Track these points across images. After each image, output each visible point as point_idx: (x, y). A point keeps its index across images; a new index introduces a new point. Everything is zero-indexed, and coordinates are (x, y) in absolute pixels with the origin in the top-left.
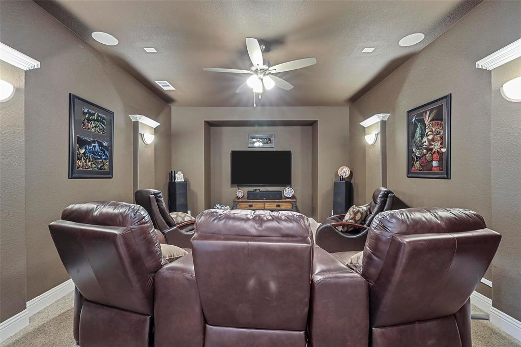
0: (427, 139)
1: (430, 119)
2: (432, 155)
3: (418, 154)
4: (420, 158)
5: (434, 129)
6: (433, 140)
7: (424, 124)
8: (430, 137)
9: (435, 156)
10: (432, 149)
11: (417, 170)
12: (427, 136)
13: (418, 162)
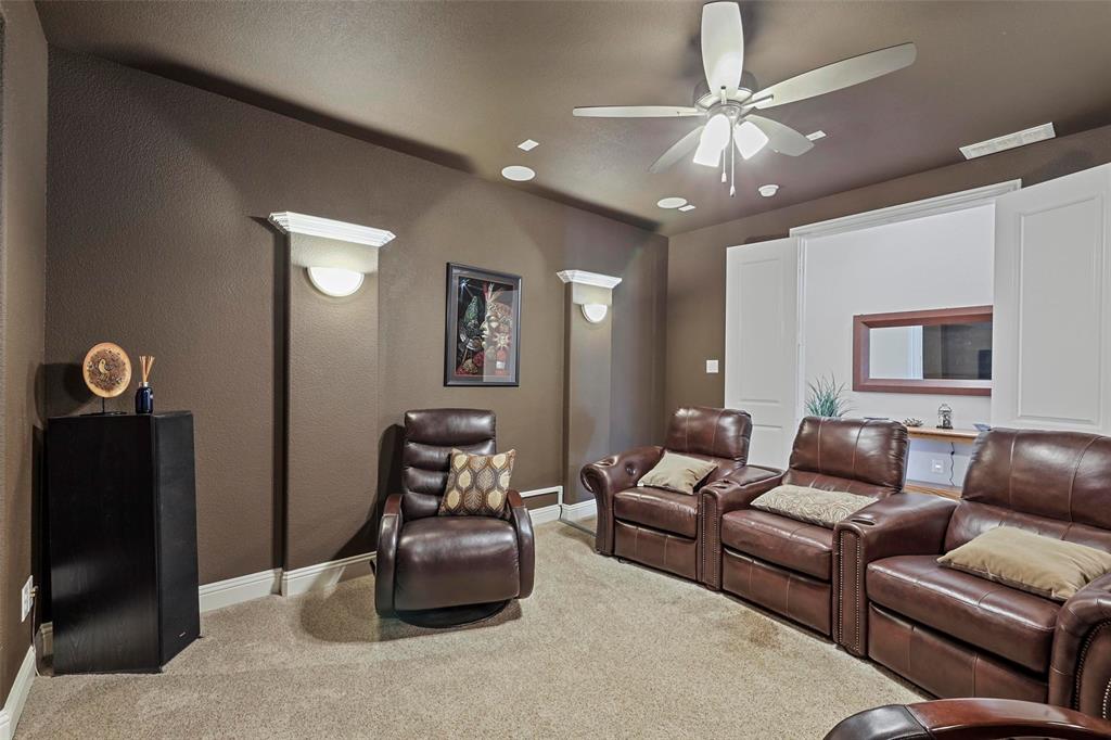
0: (489, 326)
1: (494, 297)
2: (496, 351)
3: (470, 346)
4: (474, 353)
5: (500, 315)
6: (497, 330)
7: (484, 302)
8: (494, 325)
9: (500, 353)
10: (496, 343)
11: (468, 373)
12: (489, 322)
13: (470, 361)
